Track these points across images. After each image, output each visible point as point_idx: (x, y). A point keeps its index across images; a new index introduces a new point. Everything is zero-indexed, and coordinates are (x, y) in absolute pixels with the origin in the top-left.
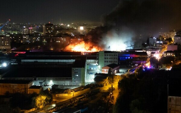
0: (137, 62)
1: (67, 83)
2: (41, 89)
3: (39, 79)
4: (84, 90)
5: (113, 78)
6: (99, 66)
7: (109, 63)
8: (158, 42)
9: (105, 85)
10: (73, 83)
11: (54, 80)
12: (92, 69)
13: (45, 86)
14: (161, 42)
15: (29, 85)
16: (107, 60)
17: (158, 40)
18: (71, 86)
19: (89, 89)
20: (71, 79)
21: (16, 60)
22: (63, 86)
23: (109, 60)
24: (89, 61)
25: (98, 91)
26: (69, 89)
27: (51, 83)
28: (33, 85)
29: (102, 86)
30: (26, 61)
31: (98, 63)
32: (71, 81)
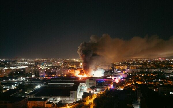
0: (106, 84)
1: (68, 99)
2: (52, 104)
3: (53, 97)
4: (75, 105)
5: (92, 96)
6: (87, 87)
7: (91, 86)
8: (118, 71)
9: (87, 100)
10: (70, 99)
11: (60, 97)
12: (83, 88)
13: (56, 101)
14: (120, 71)
15: (46, 102)
16: (90, 84)
17: (118, 70)
18: (69, 101)
19: (78, 103)
20: (70, 97)
21: (46, 83)
22: (65, 101)
23: (91, 84)
24: (82, 83)
25: (83, 105)
26: (67, 104)
27: (59, 99)
28: (49, 101)
29: (86, 101)
30: (50, 84)
31: (86, 85)
32: (70, 98)
